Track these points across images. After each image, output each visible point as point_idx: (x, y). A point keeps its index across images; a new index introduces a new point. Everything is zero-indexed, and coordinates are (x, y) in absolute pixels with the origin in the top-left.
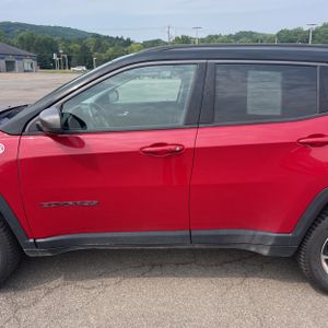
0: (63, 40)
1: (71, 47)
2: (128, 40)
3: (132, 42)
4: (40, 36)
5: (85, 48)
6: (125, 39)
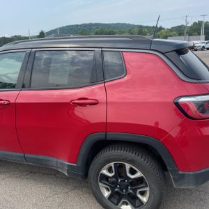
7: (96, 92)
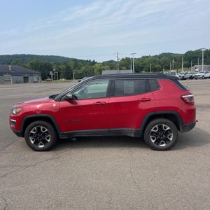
0: (55, 63)
1: (60, 67)
2: (94, 61)
3: (96, 63)
4: (42, 61)
5: (68, 68)
6: (92, 61)
7: (147, 95)
